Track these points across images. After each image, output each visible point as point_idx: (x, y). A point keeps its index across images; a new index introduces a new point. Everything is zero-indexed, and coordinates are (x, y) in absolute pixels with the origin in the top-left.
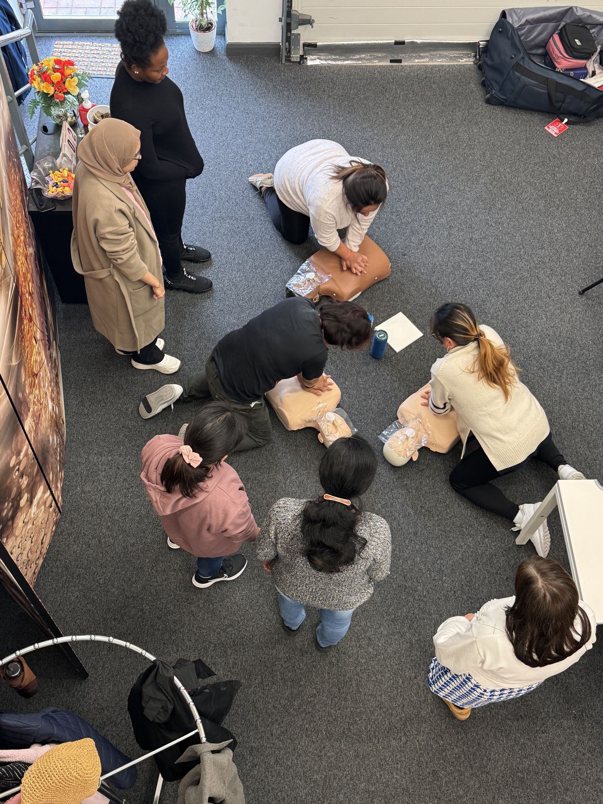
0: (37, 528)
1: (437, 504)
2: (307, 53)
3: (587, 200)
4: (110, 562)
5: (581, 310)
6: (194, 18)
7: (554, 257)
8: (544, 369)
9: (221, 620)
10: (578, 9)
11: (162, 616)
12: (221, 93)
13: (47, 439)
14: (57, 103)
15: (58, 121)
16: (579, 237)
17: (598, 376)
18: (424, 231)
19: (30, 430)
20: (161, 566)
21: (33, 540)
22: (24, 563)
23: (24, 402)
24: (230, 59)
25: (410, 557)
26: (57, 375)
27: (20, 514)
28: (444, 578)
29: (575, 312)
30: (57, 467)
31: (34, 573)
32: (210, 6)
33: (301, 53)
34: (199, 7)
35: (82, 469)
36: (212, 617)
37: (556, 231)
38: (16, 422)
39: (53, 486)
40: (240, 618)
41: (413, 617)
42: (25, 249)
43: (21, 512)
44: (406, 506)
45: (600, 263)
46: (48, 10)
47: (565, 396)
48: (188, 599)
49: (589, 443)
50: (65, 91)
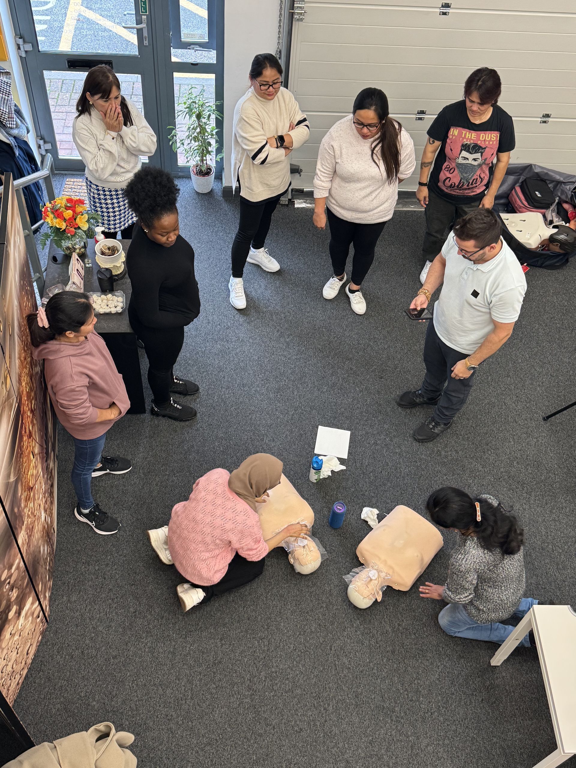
0: (23, 639)
1: (414, 622)
2: (294, 197)
3: (548, 334)
4: (92, 674)
5: (546, 435)
6: (195, 163)
7: (520, 385)
8: (513, 490)
9: (200, 738)
10: (536, 167)
11: (140, 733)
12: (216, 229)
13: (38, 550)
14: (68, 237)
15: (68, 252)
16: (541, 367)
17: (564, 499)
18: (399, 357)
19: (23, 543)
20: (142, 680)
21: (19, 651)
22: (8, 674)
23: (19, 517)
24: (226, 200)
25: (387, 676)
26: (52, 486)
27: (8, 626)
28: (421, 698)
29: (541, 437)
30: (46, 577)
31: (18, 684)
32: (210, 154)
33: (290, 197)
34: (199, 154)
35: (70, 578)
36: (190, 735)
37: (520, 361)
38: (10, 537)
39: (42, 596)
40: (219, 736)
41: (390, 739)
42: (31, 370)
43: (9, 624)
44: (384, 623)
45: (561, 392)
46: (63, 151)
47: (534, 517)
48: (167, 716)
49: (558, 564)
50: (77, 227)
